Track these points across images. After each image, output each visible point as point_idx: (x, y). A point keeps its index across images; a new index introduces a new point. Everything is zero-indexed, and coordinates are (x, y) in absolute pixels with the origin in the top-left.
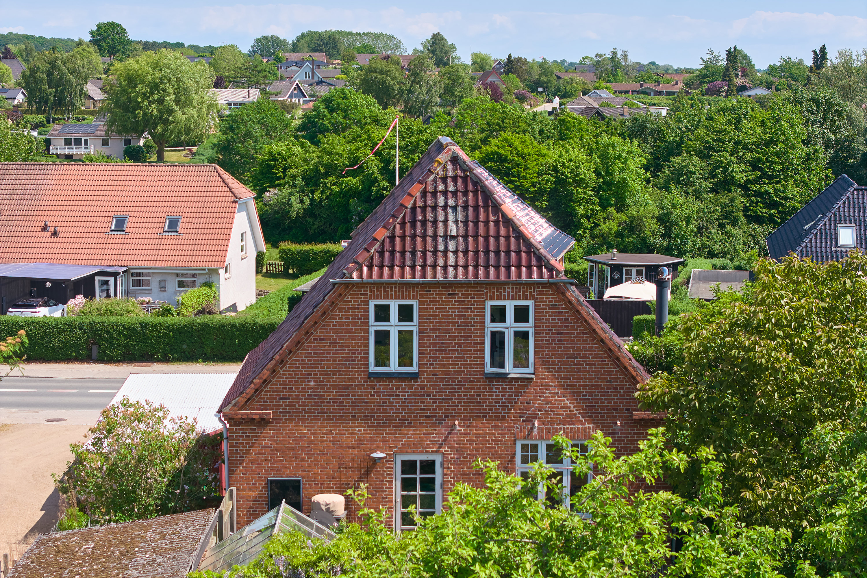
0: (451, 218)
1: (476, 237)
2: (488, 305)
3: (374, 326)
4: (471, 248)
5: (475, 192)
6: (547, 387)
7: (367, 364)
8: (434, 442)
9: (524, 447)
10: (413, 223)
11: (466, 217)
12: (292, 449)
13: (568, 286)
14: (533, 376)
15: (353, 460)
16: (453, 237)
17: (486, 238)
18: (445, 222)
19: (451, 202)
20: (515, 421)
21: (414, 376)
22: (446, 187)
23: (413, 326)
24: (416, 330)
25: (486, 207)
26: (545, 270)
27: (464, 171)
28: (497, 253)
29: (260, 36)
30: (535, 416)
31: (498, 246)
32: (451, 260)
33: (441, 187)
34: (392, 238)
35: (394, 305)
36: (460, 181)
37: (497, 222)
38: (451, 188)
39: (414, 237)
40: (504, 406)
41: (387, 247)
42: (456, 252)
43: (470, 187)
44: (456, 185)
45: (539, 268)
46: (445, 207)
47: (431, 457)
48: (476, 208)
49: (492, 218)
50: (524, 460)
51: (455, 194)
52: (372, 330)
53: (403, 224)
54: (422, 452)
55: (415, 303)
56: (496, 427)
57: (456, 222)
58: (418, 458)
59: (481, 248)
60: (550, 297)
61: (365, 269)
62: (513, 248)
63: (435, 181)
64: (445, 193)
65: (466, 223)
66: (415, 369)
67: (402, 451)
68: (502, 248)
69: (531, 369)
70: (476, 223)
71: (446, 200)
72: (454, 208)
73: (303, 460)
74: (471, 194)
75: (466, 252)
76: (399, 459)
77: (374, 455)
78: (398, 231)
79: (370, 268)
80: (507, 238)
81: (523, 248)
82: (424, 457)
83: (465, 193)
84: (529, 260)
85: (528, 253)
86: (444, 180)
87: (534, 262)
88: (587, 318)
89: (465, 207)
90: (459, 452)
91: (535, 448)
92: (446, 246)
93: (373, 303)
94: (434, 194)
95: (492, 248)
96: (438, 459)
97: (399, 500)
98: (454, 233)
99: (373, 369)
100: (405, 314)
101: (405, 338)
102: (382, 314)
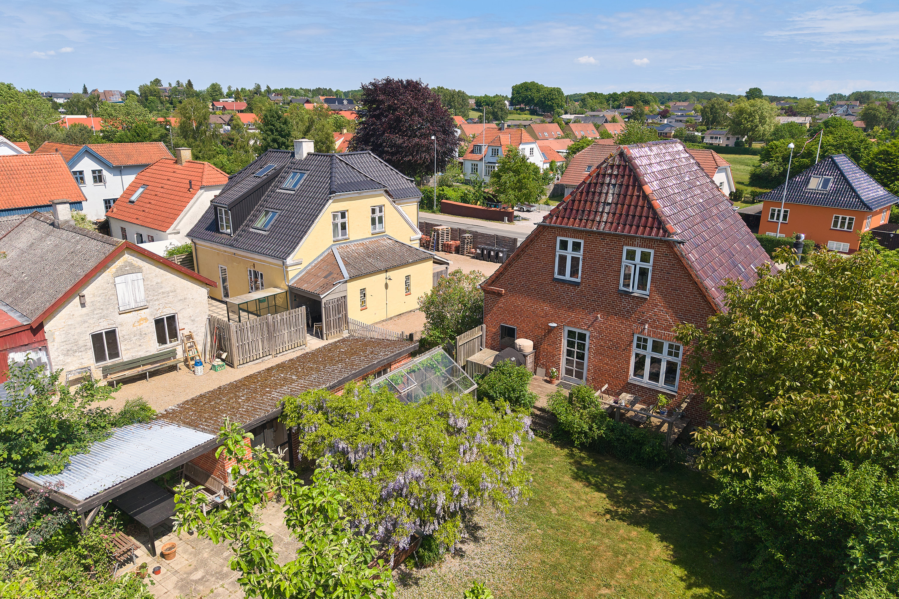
0: (611, 191)
1: (623, 205)
2: (625, 248)
3: (559, 252)
4: (618, 212)
5: (629, 176)
6: (656, 306)
7: (553, 273)
8: (586, 324)
9: (639, 339)
10: (588, 193)
11: (620, 192)
12: (513, 311)
13: (676, 244)
14: (647, 297)
15: (541, 324)
16: (609, 204)
17: (629, 206)
18: (607, 194)
19: (613, 181)
20: (634, 322)
21: (577, 284)
22: (612, 172)
23: (580, 255)
24: (581, 258)
25: (634, 186)
26: (661, 231)
27: (625, 161)
28: (634, 216)
29: (833, 94)
30: (647, 322)
31: (642, 212)
32: (604, 219)
33: (609, 171)
34: (573, 201)
35: (570, 241)
36: (622, 168)
37: (638, 197)
38: (615, 173)
39: (586, 201)
40: (628, 312)
41: (570, 206)
42: (608, 213)
43: (627, 172)
44: (618, 171)
45: (659, 229)
46: (608, 185)
47: (584, 332)
48: (628, 186)
49: (636, 193)
50: (638, 346)
51: (616, 176)
52: (557, 254)
53: (582, 193)
54: (578, 328)
55: (582, 242)
56: (622, 323)
57: (613, 194)
58: (577, 331)
59: (624, 213)
60: (664, 249)
61: (555, 218)
62: (644, 214)
63: (606, 167)
64: (611, 175)
65: (619, 195)
66: (579, 280)
67: (568, 324)
68: (637, 214)
69: (647, 292)
70: (625, 196)
71: (610, 180)
72: (614, 185)
73: (518, 318)
74: (626, 177)
75: (614, 214)
76: (567, 329)
77: (550, 324)
78: (578, 197)
79: (557, 217)
80: (643, 207)
81: (651, 215)
82: (580, 331)
83: (623, 176)
84: (653, 224)
85: (654, 219)
86: (612, 167)
87: (656, 225)
88: (687, 266)
89: (621, 185)
90: (600, 333)
91: (645, 340)
92: (604, 209)
93: (559, 239)
94: (604, 175)
95: (631, 213)
96: (588, 334)
97: (565, 351)
98: (610, 201)
99: (556, 276)
100: (576, 247)
101: (575, 260)
102: (564, 246)
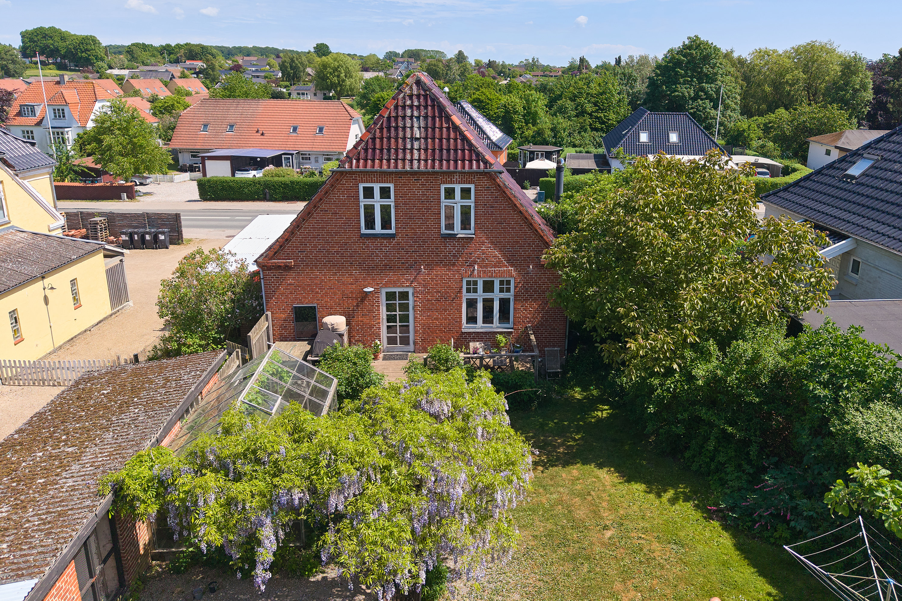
0: (416, 125)
1: (433, 139)
2: (443, 187)
3: (363, 202)
4: (429, 147)
5: (433, 106)
6: (483, 243)
7: (359, 228)
8: (407, 280)
9: (468, 283)
10: (389, 128)
11: (427, 124)
12: (309, 285)
13: (498, 174)
14: (474, 236)
15: (352, 292)
16: (417, 139)
17: (441, 140)
18: (412, 127)
19: (416, 113)
20: (462, 266)
21: (392, 236)
22: (412, 102)
23: (391, 202)
24: (393, 204)
25: (440, 117)
26: (481, 163)
27: (425, 91)
28: (448, 150)
29: (388, 51)
30: (475, 262)
31: (449, 146)
32: (416, 156)
33: (408, 102)
34: (374, 139)
35: (377, 187)
36: (422, 97)
37: (448, 128)
38: (416, 103)
39: (389, 138)
40: (454, 256)
41: (370, 145)
42: (419, 150)
43: (429, 102)
44: (419, 101)
45: (478, 161)
46: (411, 117)
47: (406, 290)
48: (434, 118)
49: (445, 125)
50: (468, 291)
51: (418, 107)
52: (362, 205)
53: (381, 129)
54: (399, 286)
55: (392, 186)
56: (449, 270)
57: (419, 128)
58: (397, 290)
59: (437, 147)
60: (485, 182)
61: (354, 161)
62: (459, 147)
63: (404, 98)
64: (411, 107)
65: (426, 128)
66: (393, 231)
67: (386, 285)
68: (452, 147)
69: (472, 231)
70: (433, 129)
71: (412, 111)
72: (418, 118)
73: (317, 293)
74: (430, 108)
75: (426, 150)
76: (384, 291)
77: (366, 290)
78: (378, 134)
79: (358, 160)
80: (455, 140)
81: (466, 147)
82: (401, 290)
83: (426, 107)
84: (471, 156)
85: (470, 151)
86: (411, 97)
87: (474, 157)
88: (511, 196)
89: (426, 117)
90: (425, 286)
91: (475, 283)
92: (412, 145)
93: (361, 186)
94: (404, 107)
95: (444, 147)
96: (410, 291)
97: (385, 317)
98: (418, 136)
99: (364, 231)
100: (385, 193)
101: (385, 210)
102: (368, 193)
